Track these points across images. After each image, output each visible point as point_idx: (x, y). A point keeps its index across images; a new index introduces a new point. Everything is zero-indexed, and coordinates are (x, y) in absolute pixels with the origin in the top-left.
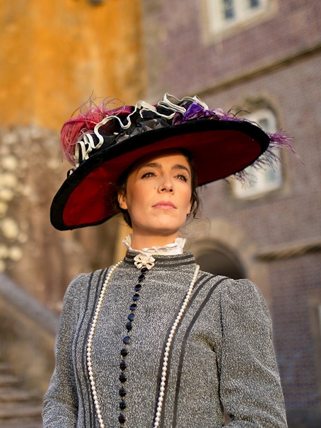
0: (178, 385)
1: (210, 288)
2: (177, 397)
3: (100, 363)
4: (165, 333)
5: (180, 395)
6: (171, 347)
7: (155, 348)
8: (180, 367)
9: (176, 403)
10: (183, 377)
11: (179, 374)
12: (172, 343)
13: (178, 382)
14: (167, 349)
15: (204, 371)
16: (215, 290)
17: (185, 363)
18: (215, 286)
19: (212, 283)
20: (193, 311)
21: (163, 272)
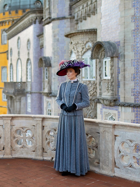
19: (81, 85)
20: (78, 89)
21: (75, 83)
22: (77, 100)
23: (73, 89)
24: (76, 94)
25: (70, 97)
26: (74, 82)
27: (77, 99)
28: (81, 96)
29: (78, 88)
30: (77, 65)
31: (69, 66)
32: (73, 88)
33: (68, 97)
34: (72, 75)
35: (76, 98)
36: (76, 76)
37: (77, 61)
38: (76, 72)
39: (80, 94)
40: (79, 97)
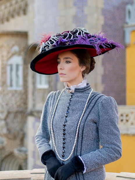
0: (82, 137)
1: (96, 100)
2: (82, 141)
3: (57, 128)
4: (78, 119)
5: (83, 140)
6: (80, 124)
7: (74, 124)
8: (83, 131)
9: (82, 142)
10: (84, 134)
11: (82, 133)
12: (80, 123)
13: (82, 136)
14: (79, 125)
15: (92, 132)
16: (98, 101)
17: (85, 130)
18: (98, 99)
19: (97, 98)
20: (89, 110)
21: (79, 94)
22: (84, 142)
23: (73, 110)
24: (82, 124)
25: (66, 132)
26: (77, 90)
27: (85, 139)
28: (97, 130)
29: (88, 107)
30: (84, 43)
31: (61, 43)
32: (74, 108)
33: (62, 132)
34: (72, 70)
35: (81, 137)
36: (83, 76)
37: (84, 31)
38: (82, 62)
39: (92, 124)
40: (90, 133)
